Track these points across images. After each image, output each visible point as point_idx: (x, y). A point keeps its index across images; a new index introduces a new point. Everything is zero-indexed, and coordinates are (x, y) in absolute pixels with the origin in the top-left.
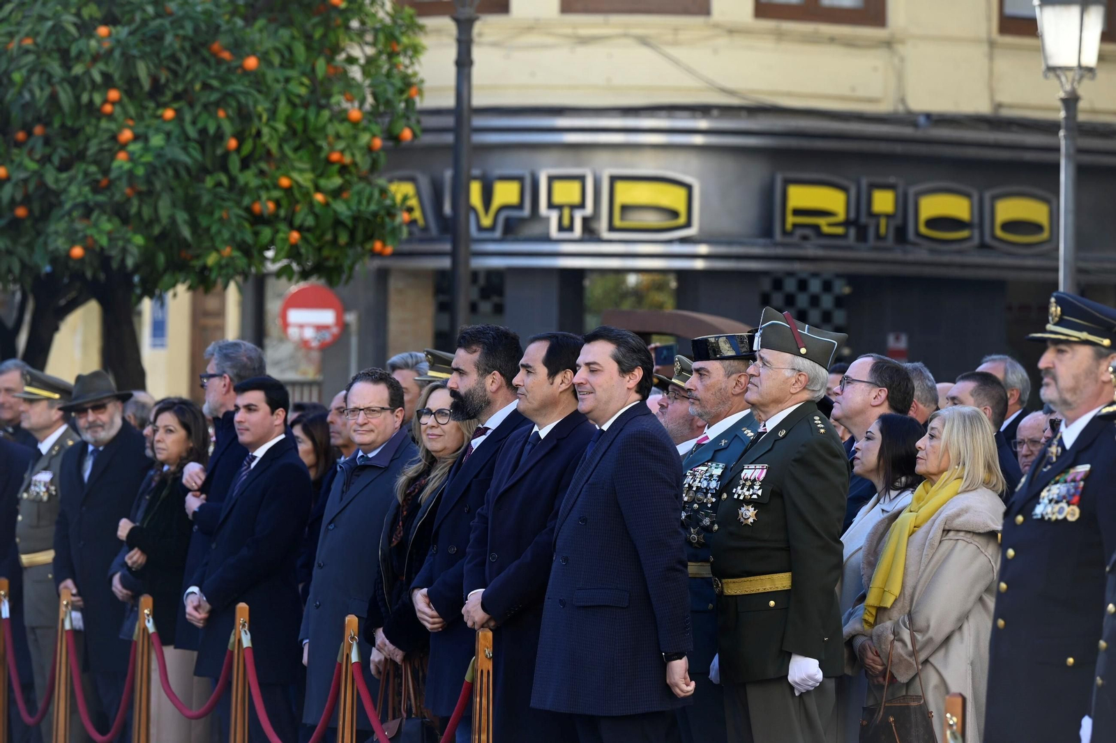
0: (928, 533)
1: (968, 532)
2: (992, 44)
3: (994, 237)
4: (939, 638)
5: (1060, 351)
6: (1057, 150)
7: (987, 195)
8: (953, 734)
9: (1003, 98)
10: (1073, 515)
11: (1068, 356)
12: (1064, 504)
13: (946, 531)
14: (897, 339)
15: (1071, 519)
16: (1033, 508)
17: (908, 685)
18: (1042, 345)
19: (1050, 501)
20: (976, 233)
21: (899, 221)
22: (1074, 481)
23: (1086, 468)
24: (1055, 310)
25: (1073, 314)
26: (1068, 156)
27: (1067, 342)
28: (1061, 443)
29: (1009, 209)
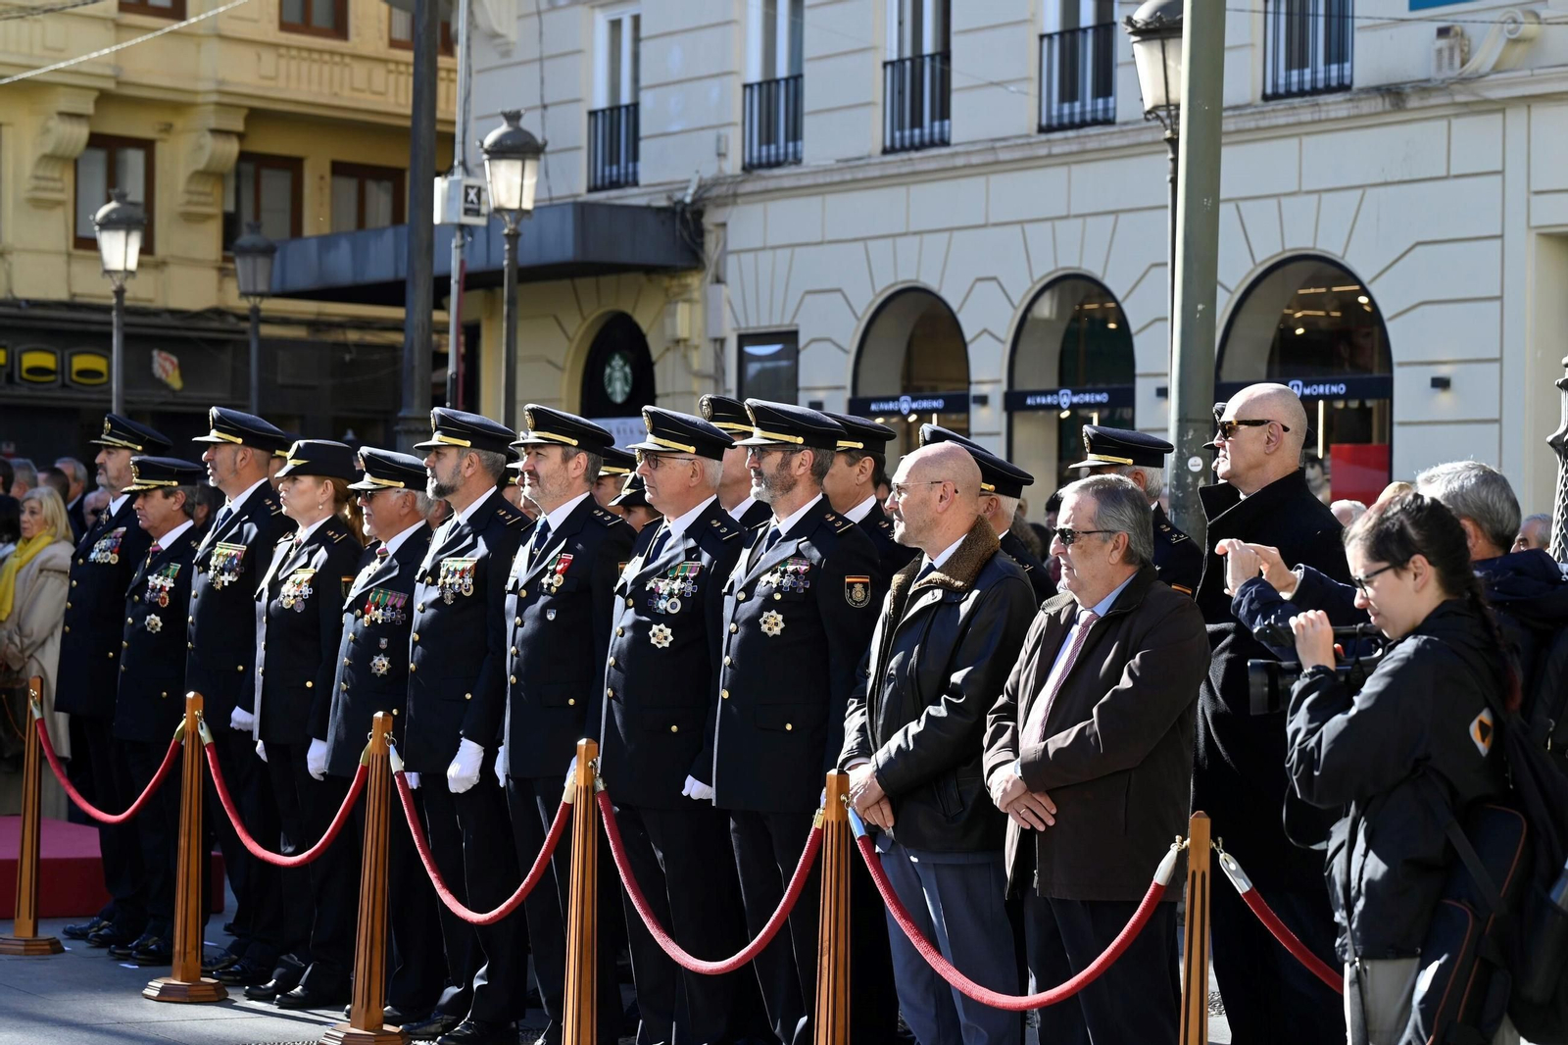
0: (29, 571)
1: (56, 571)
2: (69, 255)
3: (72, 380)
4: (40, 640)
5: (109, 453)
6: (110, 324)
7: (67, 353)
8: (35, 703)
9: (77, 289)
10: (114, 560)
11: (114, 456)
12: (108, 553)
13: (41, 571)
14: (8, 446)
15: (112, 562)
16: (90, 554)
17: (19, 672)
18: (99, 448)
19: (100, 550)
20: (60, 377)
21: (8, 369)
22: (115, 537)
23: (124, 529)
24: (108, 425)
25: (119, 429)
26: (118, 328)
27: (114, 447)
28: (109, 512)
29: (81, 362)
